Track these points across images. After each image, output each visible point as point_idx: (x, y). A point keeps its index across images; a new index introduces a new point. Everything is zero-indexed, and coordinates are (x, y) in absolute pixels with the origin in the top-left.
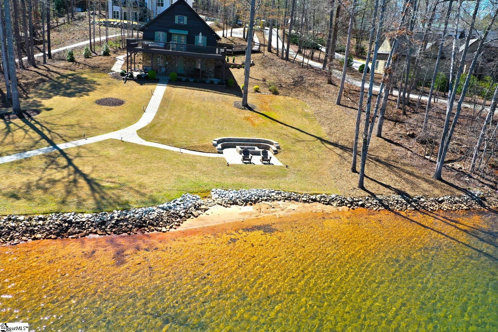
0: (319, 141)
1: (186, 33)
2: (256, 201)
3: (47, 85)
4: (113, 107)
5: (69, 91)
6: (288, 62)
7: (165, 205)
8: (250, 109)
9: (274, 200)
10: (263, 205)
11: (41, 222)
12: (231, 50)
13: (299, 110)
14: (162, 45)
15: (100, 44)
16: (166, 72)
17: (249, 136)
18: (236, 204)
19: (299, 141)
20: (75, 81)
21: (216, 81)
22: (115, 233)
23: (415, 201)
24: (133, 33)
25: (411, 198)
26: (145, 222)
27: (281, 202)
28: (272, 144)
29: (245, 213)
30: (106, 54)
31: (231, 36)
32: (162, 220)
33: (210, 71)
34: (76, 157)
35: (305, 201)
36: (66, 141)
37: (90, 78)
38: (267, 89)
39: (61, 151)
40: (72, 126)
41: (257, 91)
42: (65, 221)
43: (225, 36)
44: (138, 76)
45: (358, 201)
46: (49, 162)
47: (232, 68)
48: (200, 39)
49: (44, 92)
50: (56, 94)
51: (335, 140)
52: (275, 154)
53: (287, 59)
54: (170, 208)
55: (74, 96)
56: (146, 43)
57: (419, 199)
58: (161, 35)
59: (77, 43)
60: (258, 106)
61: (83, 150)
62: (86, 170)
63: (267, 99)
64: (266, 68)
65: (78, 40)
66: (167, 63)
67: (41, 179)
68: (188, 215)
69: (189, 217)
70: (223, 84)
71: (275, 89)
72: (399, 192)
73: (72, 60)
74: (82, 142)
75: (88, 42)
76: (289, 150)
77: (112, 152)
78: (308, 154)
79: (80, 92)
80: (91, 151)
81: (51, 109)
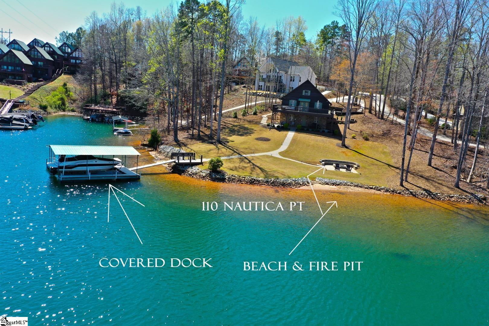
0: (387, 166)
1: (309, 100)
2: (338, 185)
3: (227, 130)
4: (265, 142)
5: (240, 133)
6: (382, 120)
7: (294, 179)
8: (347, 147)
9: (348, 186)
10: (342, 187)
11: (243, 178)
12: (340, 112)
13: (380, 150)
14: (293, 108)
15: (251, 107)
16: (294, 125)
17: (342, 160)
18: (328, 184)
19: (373, 165)
20: (242, 128)
21: (326, 131)
22: (272, 186)
23: (434, 195)
24: (272, 100)
25: (431, 193)
26: (285, 183)
27: (353, 187)
28: (355, 164)
29: (332, 188)
30: (255, 114)
31: (343, 102)
32: (292, 184)
33: (323, 125)
34: (252, 160)
35: (366, 188)
36: (246, 154)
37: (249, 127)
38: (361, 138)
39: (245, 157)
40: (247, 148)
41: (354, 138)
42: (253, 179)
43: (338, 102)
44: (277, 126)
45: (397, 191)
46: (241, 161)
47: (340, 124)
48: (318, 105)
49: (227, 134)
50: (234, 135)
51: (398, 166)
52: (355, 169)
53: (382, 118)
54: (296, 180)
55: (243, 136)
56: (284, 107)
57: (437, 194)
58: (293, 102)
59: (236, 107)
60: (352, 146)
61: (254, 158)
62: (258, 165)
63: (360, 143)
64: (365, 124)
65: (237, 105)
66: (295, 119)
67: (239, 166)
68: (304, 184)
69: (304, 185)
70: (331, 133)
71: (366, 137)
72: (425, 190)
73: (236, 117)
74: (253, 155)
75: (244, 106)
76: (365, 168)
77: (267, 160)
78: (377, 171)
79: (246, 134)
80: (258, 159)
81: (233, 141)
